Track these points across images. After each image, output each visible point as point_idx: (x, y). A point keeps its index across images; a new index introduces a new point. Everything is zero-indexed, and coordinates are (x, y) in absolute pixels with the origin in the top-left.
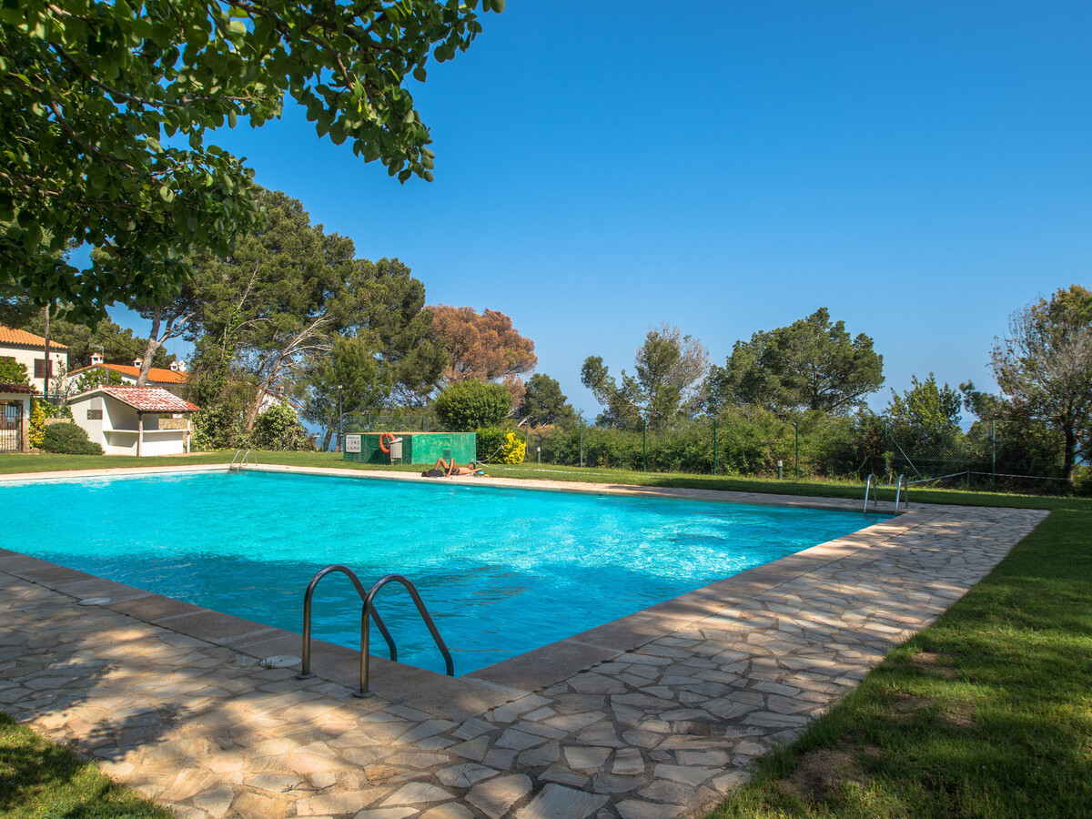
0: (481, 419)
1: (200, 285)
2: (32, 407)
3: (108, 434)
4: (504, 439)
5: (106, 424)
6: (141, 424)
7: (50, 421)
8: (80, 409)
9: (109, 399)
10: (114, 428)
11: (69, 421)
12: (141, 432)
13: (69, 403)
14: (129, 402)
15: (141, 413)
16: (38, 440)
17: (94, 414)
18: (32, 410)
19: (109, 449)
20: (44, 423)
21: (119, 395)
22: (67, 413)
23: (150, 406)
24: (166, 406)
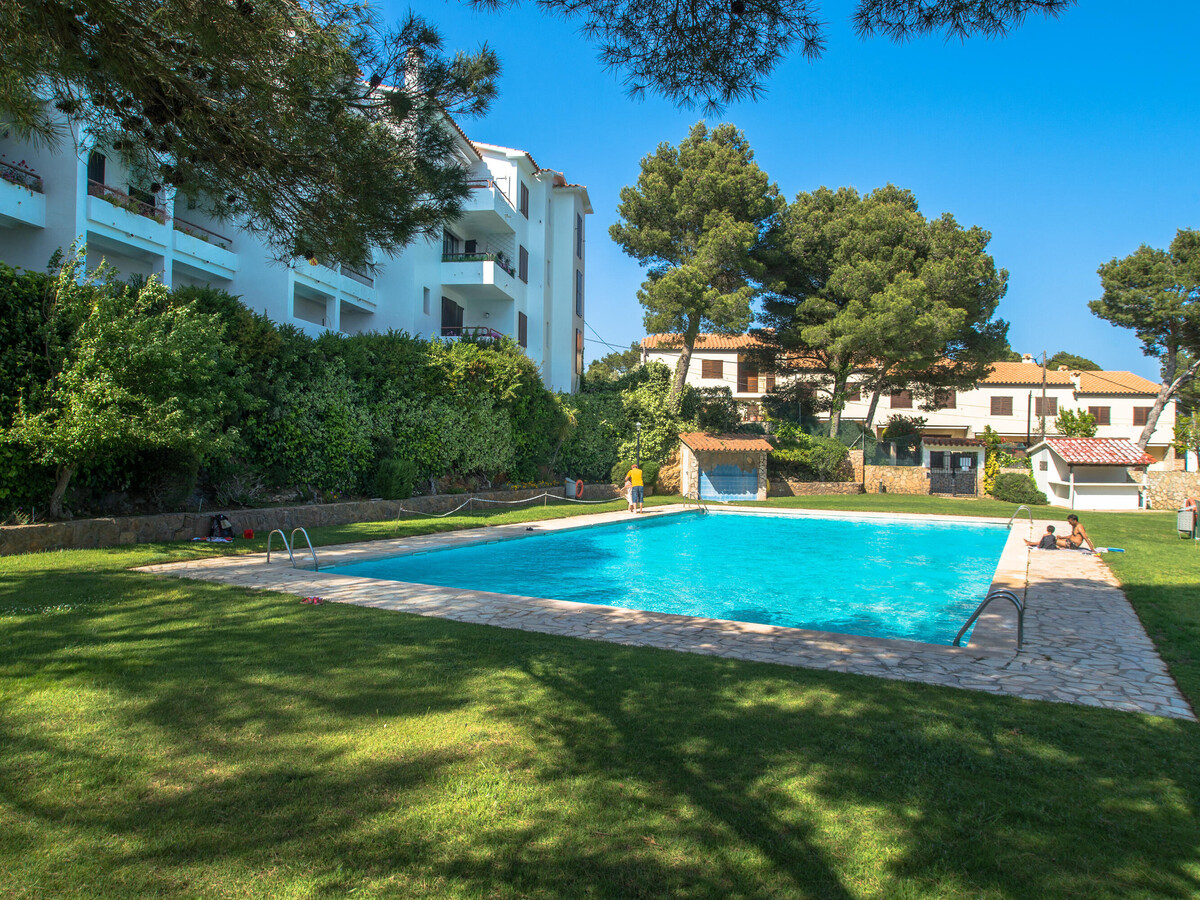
2: (987, 457)
3: (1054, 486)
5: (1053, 475)
6: (1072, 476)
7: (1004, 471)
8: (1036, 460)
9: (1052, 452)
10: (1057, 479)
11: (1026, 472)
12: (1071, 484)
13: (1030, 454)
14: (1062, 454)
15: (1071, 465)
16: (990, 488)
17: (1044, 466)
18: (986, 461)
19: (1055, 500)
20: (998, 472)
21: (1055, 448)
22: (1027, 464)
23: (1083, 458)
24: (1108, 459)
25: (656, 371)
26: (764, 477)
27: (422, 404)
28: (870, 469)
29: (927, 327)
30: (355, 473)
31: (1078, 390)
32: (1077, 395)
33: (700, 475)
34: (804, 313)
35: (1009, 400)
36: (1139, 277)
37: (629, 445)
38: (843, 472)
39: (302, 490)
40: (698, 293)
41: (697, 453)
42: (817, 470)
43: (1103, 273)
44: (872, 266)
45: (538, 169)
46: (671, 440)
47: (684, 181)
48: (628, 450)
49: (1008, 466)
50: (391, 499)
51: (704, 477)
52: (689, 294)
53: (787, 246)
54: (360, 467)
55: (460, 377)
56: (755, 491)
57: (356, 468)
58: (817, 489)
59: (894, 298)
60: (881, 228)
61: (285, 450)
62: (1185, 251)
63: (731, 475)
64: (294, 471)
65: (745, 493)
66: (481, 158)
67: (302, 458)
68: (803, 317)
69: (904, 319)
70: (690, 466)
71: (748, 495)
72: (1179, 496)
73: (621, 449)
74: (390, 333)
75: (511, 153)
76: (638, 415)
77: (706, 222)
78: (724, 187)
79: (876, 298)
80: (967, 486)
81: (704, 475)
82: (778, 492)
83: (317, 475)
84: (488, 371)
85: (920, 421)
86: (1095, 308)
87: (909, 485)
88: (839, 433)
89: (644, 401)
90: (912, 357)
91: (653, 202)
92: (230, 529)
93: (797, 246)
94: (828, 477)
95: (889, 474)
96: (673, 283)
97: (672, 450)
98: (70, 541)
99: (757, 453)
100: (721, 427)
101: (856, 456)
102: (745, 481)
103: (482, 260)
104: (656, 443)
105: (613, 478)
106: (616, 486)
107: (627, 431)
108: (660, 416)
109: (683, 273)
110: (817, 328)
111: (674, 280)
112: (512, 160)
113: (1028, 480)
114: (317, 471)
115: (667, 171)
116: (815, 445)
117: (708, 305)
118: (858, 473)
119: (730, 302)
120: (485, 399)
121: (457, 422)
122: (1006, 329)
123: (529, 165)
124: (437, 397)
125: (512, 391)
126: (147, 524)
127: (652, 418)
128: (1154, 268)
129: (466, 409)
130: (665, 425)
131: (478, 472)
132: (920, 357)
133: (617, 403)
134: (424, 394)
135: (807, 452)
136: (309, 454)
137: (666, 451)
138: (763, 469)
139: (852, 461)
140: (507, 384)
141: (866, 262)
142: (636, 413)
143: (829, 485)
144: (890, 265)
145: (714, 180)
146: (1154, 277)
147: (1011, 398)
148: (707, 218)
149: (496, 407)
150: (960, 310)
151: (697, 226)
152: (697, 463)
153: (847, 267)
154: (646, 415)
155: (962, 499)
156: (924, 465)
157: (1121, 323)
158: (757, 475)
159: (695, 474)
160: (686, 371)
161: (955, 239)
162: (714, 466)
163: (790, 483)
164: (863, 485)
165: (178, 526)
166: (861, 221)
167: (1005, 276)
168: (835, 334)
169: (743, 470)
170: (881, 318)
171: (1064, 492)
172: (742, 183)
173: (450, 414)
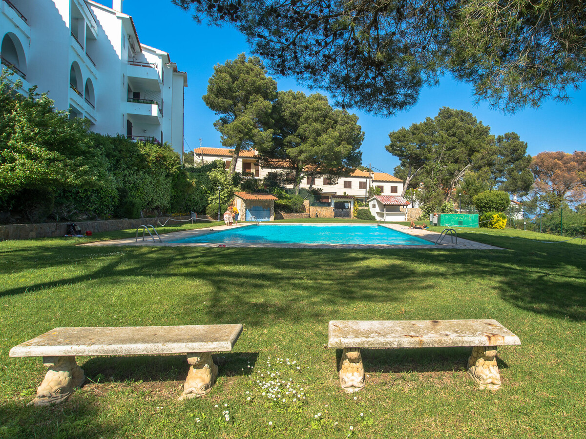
0: (489, 208)
1: (423, 155)
2: (354, 203)
3: (377, 213)
4: (492, 217)
5: (377, 209)
6: (385, 209)
7: (360, 208)
8: (371, 204)
9: (377, 200)
10: (379, 211)
11: (367, 208)
12: (385, 212)
13: (368, 202)
14: (381, 202)
15: (385, 205)
16: (356, 215)
17: (374, 206)
18: (354, 204)
19: (378, 218)
20: (358, 209)
21: (379, 199)
22: (367, 205)
23: (388, 203)
24: (396, 203)
25: (220, 164)
26: (273, 211)
27: (135, 173)
28: (312, 208)
29: (339, 152)
30: (113, 206)
31: (373, 179)
32: (373, 181)
33: (246, 210)
34: (287, 142)
35: (350, 182)
36: (402, 139)
37: (212, 197)
38: (302, 210)
39: (90, 214)
40: (250, 130)
41: (245, 201)
42: (293, 208)
43: (390, 136)
44: (318, 125)
45: (170, 62)
46: (231, 195)
47: (240, 80)
48: (212, 200)
49: (361, 206)
50: (133, 219)
51: (248, 212)
52: (246, 130)
53: (283, 113)
54: (115, 202)
55: (153, 160)
56: (269, 217)
57: (113, 203)
58: (293, 216)
59: (327, 139)
60: (321, 110)
61: (79, 192)
62: (415, 131)
63: (259, 211)
64: (84, 204)
65: (265, 218)
66: (141, 51)
67: (88, 198)
68: (286, 143)
69: (331, 148)
70: (241, 206)
71: (267, 219)
72: (414, 216)
73: (209, 199)
74: (118, 135)
75: (159, 52)
76: (216, 184)
77: (250, 99)
78: (259, 85)
79: (319, 138)
80: (347, 215)
81: (248, 211)
82: (278, 218)
83: (96, 206)
84: (164, 158)
85: (321, 190)
86: (387, 148)
87: (327, 214)
88: (299, 193)
89: (219, 177)
90: (333, 163)
91: (224, 85)
92: (80, 231)
93: (286, 114)
94: (296, 211)
95: (319, 210)
96: (240, 125)
97: (231, 200)
98: (8, 236)
99: (270, 201)
100: (252, 190)
101: (306, 203)
102: (265, 213)
103: (151, 104)
104: (225, 197)
105: (207, 212)
106: (209, 216)
107: (212, 190)
108: (226, 185)
109: (244, 121)
110: (294, 149)
111: (240, 123)
112: (159, 55)
113: (368, 211)
114: (95, 204)
115: (231, 73)
116: (292, 198)
117: (254, 136)
118: (307, 209)
119: (264, 135)
120: (162, 172)
121: (151, 183)
122: (361, 155)
123: (167, 59)
124: (142, 170)
125: (176, 168)
126: (41, 228)
127: (223, 185)
128: (407, 136)
129: (155, 176)
130: (228, 189)
131: (157, 208)
132: (336, 163)
133: (207, 178)
134: (136, 168)
135: (290, 201)
136: (91, 195)
137: (229, 200)
138: (272, 208)
139: (305, 205)
140: (173, 166)
141: (315, 124)
142: (216, 182)
143: (298, 214)
144: (324, 126)
145: (254, 82)
146: (406, 139)
147: (351, 182)
148: (251, 97)
149: (167, 176)
150: (350, 146)
151: (246, 101)
152: (245, 205)
153: (306, 125)
154: (220, 183)
155: (346, 219)
156: (332, 206)
157: (396, 155)
158: (270, 210)
159: (244, 210)
160: (236, 164)
161: (348, 118)
162: (251, 206)
163: (282, 213)
164: (309, 215)
165: (54, 229)
166: (311, 107)
167: (364, 134)
168: (301, 152)
169: (264, 208)
170: (322, 147)
171: (382, 215)
172: (266, 84)
173: (148, 178)
